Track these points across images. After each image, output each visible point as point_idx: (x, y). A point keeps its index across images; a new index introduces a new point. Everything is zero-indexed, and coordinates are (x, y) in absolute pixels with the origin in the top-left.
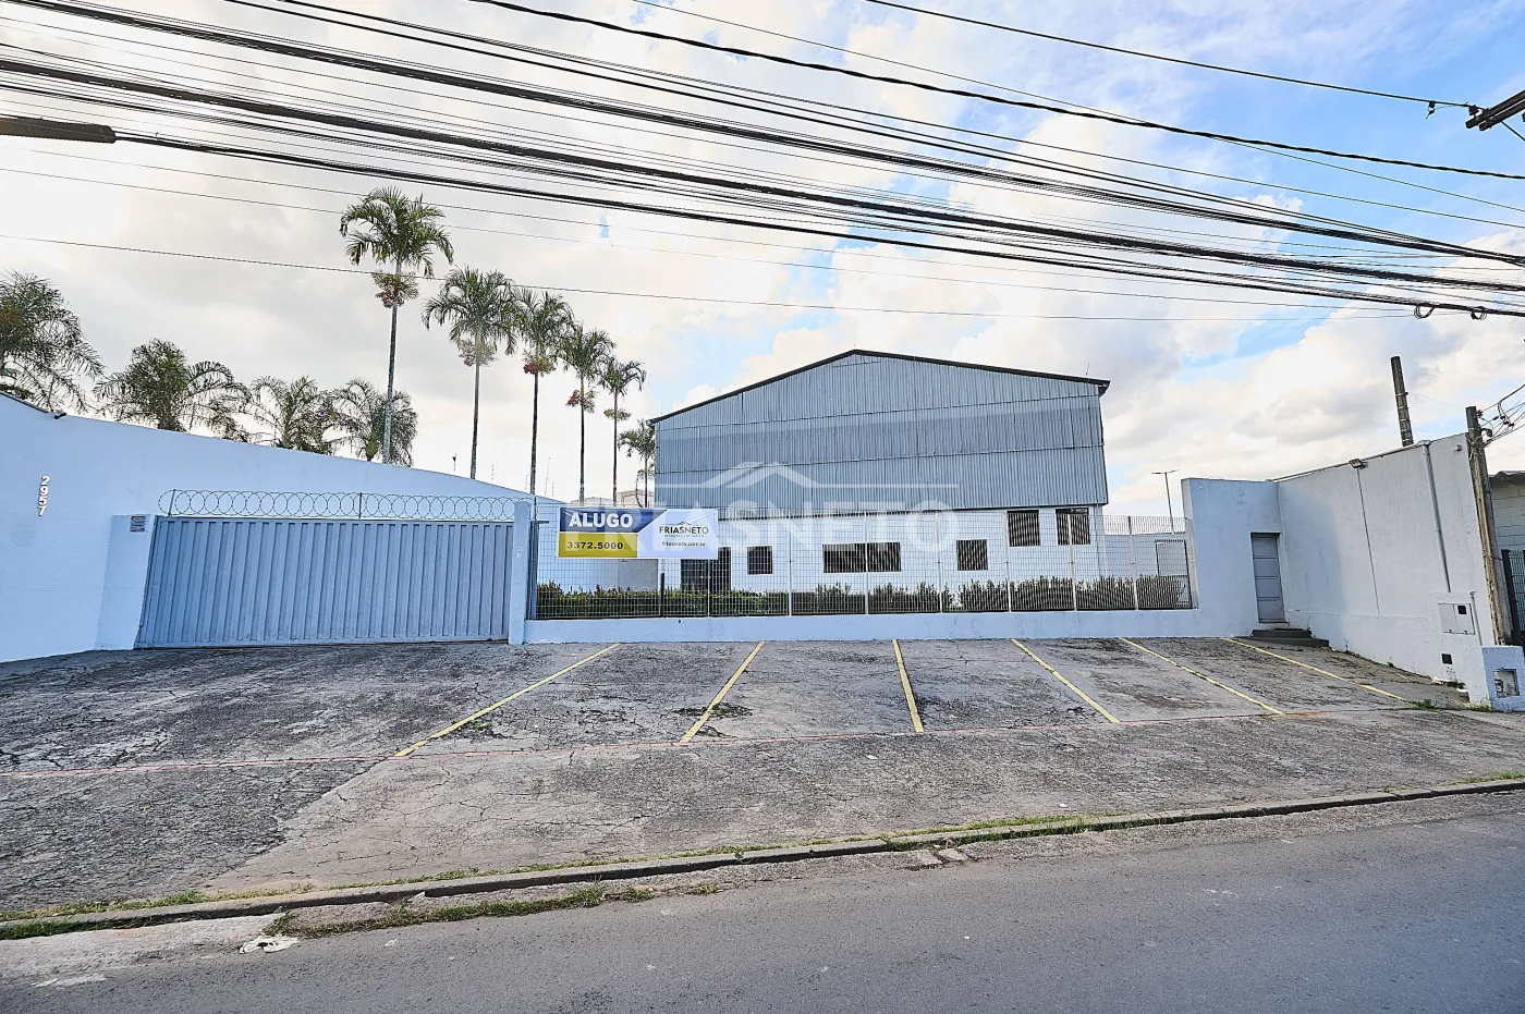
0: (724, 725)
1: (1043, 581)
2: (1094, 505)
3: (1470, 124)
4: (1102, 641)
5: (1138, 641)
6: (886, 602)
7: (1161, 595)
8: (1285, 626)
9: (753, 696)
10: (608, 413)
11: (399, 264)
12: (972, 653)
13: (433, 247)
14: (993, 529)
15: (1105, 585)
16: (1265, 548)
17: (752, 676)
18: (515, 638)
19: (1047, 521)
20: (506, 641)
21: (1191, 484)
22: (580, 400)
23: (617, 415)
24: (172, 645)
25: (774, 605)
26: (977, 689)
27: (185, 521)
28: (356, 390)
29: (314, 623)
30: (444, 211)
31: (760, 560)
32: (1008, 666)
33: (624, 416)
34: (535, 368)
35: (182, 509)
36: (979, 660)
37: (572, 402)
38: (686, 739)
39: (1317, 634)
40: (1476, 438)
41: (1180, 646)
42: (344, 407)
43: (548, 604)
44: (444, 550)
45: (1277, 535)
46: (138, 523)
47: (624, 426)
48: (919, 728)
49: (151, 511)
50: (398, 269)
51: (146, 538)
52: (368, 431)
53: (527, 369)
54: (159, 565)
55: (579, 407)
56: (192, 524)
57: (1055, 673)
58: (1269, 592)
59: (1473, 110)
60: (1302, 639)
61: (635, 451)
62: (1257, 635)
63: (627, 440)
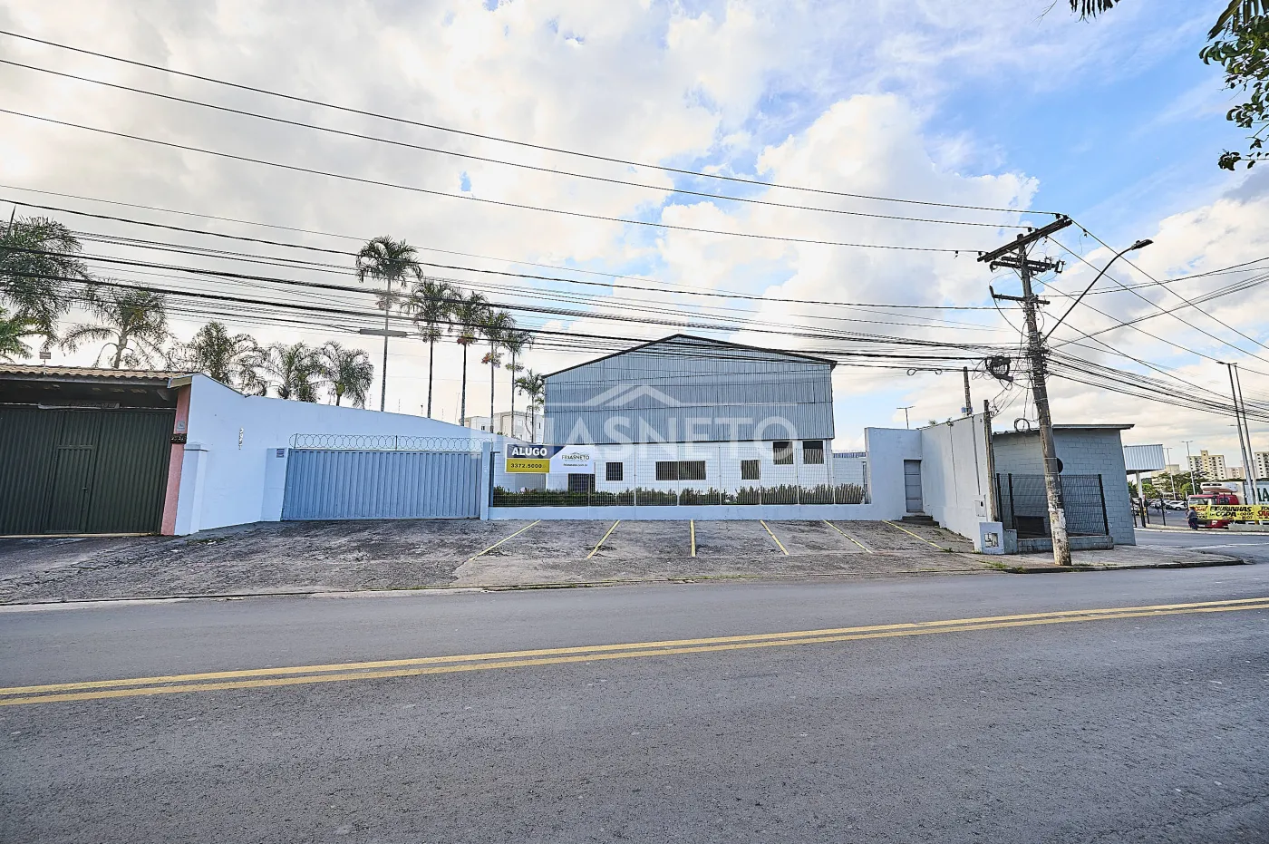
0: (604, 553)
1: (782, 487)
2: (826, 439)
3: (979, 260)
4: (811, 522)
5: (832, 522)
6: (689, 499)
7: (852, 496)
8: (922, 514)
9: (615, 543)
10: (508, 367)
11: (389, 283)
12: (734, 526)
13: (409, 270)
14: (764, 453)
15: (820, 489)
16: (912, 469)
17: (614, 535)
18: (484, 517)
19: (797, 447)
20: (479, 518)
21: (869, 431)
22: (491, 359)
23: (514, 367)
24: (300, 519)
25: (626, 499)
26: (729, 542)
27: (304, 451)
28: (330, 348)
29: (374, 508)
30: (418, 250)
31: (615, 471)
32: (751, 532)
33: (520, 368)
34: (465, 340)
35: (301, 444)
36: (736, 530)
37: (485, 361)
38: (589, 557)
39: (935, 519)
40: (988, 417)
41: (854, 525)
42: (323, 360)
43: (499, 498)
44: (443, 469)
45: (920, 461)
46: (280, 452)
47: (518, 375)
48: (694, 555)
49: (287, 446)
50: (389, 287)
51: (285, 460)
52: (337, 377)
53: (459, 342)
54: (291, 476)
55: (490, 364)
56: (308, 453)
57: (774, 537)
58: (914, 494)
59: (980, 253)
60: (929, 521)
61: (525, 392)
62: (905, 519)
63: (519, 384)
